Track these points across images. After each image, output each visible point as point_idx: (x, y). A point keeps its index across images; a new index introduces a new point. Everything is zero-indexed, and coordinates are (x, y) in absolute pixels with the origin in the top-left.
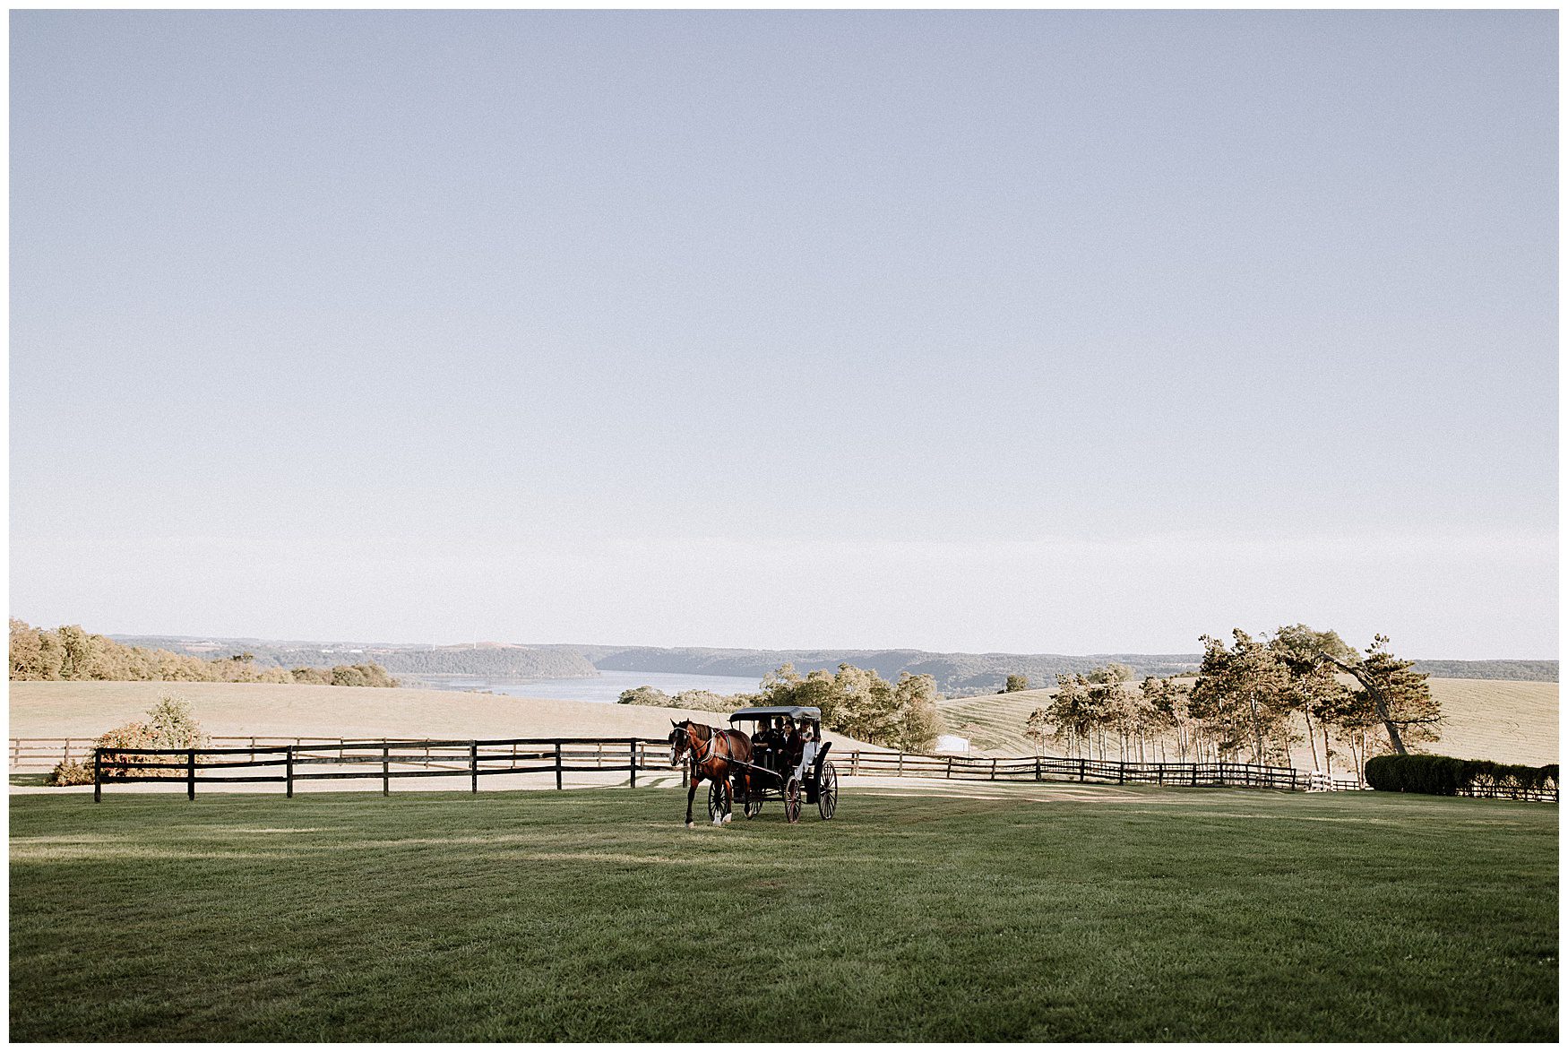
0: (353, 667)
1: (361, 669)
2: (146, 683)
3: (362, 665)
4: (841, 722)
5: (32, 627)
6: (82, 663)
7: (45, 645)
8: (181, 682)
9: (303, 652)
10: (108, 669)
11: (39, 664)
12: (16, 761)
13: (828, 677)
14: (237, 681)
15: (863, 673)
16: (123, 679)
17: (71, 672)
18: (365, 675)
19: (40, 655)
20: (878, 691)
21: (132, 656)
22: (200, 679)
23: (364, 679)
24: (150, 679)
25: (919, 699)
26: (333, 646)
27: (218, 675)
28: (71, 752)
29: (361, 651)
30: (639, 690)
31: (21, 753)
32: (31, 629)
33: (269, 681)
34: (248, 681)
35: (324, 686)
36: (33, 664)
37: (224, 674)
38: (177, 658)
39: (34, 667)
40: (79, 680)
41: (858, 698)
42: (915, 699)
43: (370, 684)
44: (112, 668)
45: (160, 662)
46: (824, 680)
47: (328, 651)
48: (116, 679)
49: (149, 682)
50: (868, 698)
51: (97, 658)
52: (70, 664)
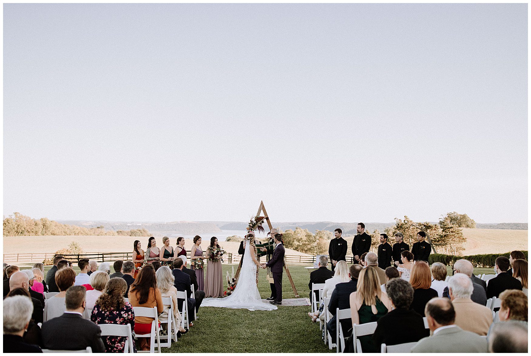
0: (137, 230)
1: (140, 231)
2: (69, 236)
3: (140, 229)
4: (296, 246)
5: (32, 218)
6: (48, 230)
7: (36, 224)
8: (80, 236)
9: (121, 225)
10: (56, 232)
11: (34, 230)
12: (32, 260)
13: (292, 231)
14: (98, 235)
15: (303, 230)
16: (61, 235)
17: (44, 233)
18: (141, 233)
19: (35, 228)
20: (308, 236)
21: (64, 227)
22: (86, 234)
23: (141, 234)
24: (70, 235)
25: (321, 239)
26: (131, 223)
27: (92, 233)
28: (47, 257)
29: (141, 224)
30: (233, 236)
31: (33, 257)
32: (31, 219)
33: (109, 235)
34: (102, 235)
35: (128, 237)
36: (32, 230)
37: (94, 233)
38: (79, 228)
39: (32, 232)
40: (47, 236)
41: (301, 238)
42: (320, 238)
43: (142, 236)
44: (58, 231)
45: (73, 229)
46: (290, 233)
47: (129, 225)
48: (59, 235)
49: (70, 236)
50: (305, 238)
51: (53, 228)
52: (44, 230)
